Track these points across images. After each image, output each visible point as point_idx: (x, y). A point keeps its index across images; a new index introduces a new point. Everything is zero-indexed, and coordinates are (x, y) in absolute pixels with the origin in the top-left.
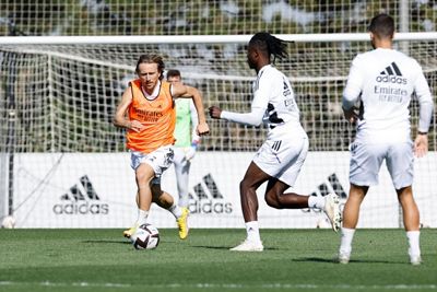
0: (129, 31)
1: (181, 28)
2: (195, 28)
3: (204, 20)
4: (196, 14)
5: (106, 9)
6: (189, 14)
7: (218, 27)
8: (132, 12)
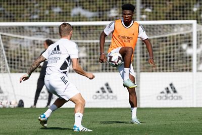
0: (14, 20)
1: (37, 19)
2: (43, 19)
3: (47, 16)
4: (43, 13)
5: (4, 11)
6: (40, 13)
7: (53, 19)
8: (15, 12)
